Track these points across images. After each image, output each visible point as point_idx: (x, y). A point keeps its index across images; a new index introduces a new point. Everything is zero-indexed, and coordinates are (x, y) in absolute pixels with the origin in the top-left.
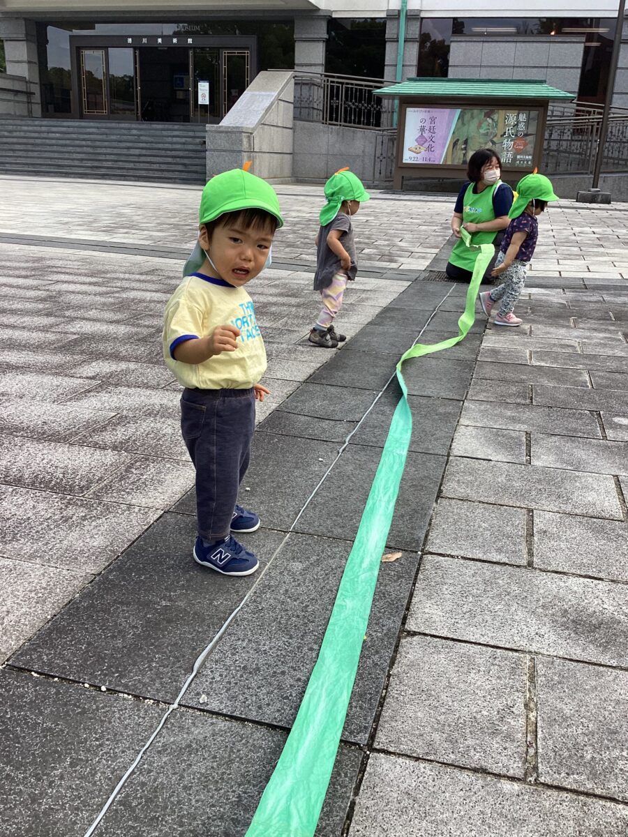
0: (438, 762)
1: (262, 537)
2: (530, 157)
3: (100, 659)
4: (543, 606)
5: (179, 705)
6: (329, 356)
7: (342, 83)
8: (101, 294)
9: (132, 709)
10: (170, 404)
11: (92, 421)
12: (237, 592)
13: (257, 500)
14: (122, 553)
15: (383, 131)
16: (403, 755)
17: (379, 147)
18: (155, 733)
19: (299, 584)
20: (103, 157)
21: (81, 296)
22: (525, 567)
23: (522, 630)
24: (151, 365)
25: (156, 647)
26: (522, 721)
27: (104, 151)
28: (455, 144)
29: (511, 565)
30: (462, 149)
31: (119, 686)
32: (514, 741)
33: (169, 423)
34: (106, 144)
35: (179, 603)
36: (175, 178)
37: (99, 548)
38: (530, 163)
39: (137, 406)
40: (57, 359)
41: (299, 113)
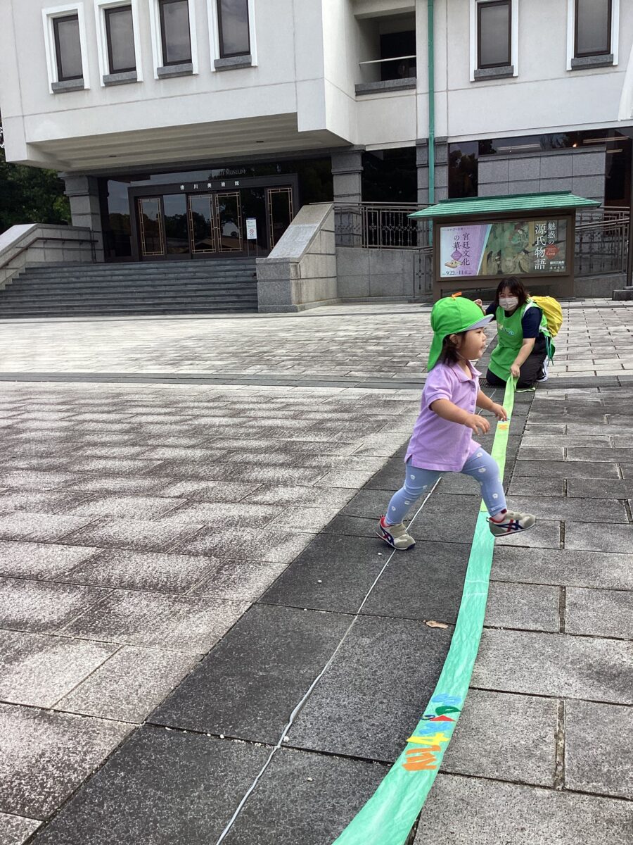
0: (486, 778)
1: (335, 619)
2: (563, 262)
3: (217, 716)
4: (572, 663)
5: (282, 746)
6: (382, 464)
7: (379, 210)
8: (176, 423)
9: (246, 750)
10: (247, 515)
11: (184, 533)
12: (318, 663)
13: (328, 590)
14: (223, 637)
15: (420, 249)
16: (458, 774)
17: (417, 264)
18: (266, 766)
19: (368, 655)
20: (162, 295)
21: (159, 426)
22: (558, 633)
23: (554, 681)
24: (227, 483)
25: (258, 706)
26: (552, 747)
27: (163, 288)
28: (489, 256)
29: (545, 632)
30: (496, 261)
31: (233, 734)
32: (545, 761)
33: (248, 531)
34: (165, 282)
35: (273, 673)
36: (230, 309)
37: (204, 634)
38: (563, 267)
39: (219, 518)
40: (147, 483)
41: (340, 240)
